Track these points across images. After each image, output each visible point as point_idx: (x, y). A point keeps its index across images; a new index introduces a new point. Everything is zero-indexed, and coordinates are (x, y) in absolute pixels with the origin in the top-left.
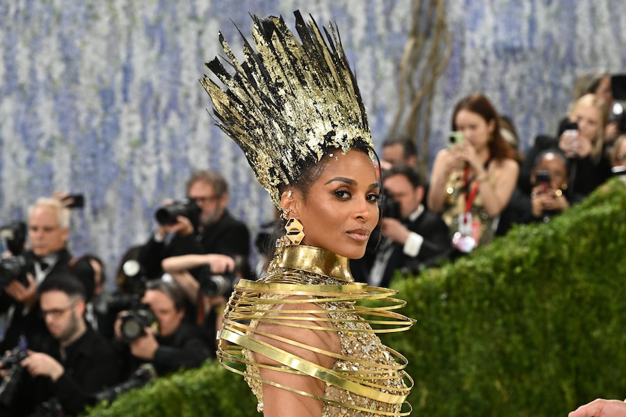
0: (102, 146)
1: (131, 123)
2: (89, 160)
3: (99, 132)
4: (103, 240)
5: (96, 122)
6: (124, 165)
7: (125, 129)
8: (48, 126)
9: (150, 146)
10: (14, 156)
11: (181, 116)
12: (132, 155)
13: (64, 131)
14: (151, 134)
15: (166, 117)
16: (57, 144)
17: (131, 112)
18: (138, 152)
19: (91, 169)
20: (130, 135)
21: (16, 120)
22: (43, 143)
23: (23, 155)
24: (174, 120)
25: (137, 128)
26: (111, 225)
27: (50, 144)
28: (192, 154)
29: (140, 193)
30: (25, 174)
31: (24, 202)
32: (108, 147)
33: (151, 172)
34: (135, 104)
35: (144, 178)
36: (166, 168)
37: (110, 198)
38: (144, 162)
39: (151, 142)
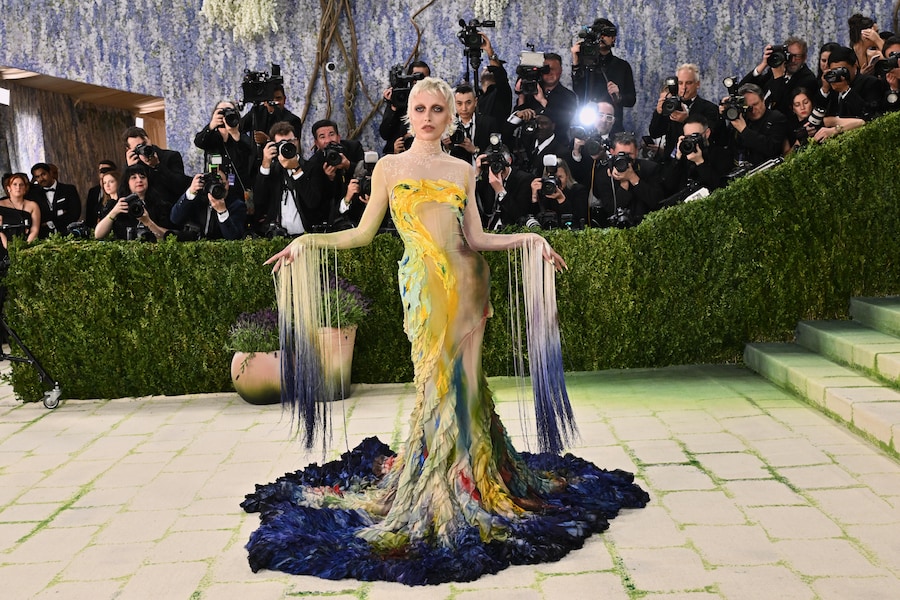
0: (706, 31)
1: (724, 15)
2: (699, 41)
3: (704, 22)
4: (708, 89)
5: (701, 18)
6: (720, 41)
7: (720, 20)
8: (673, 21)
9: (736, 29)
10: (652, 41)
11: (755, 9)
12: (726, 36)
13: (682, 24)
14: (737, 21)
15: (746, 10)
16: (678, 32)
17: (723, 9)
18: (729, 33)
19: (699, 46)
20: (723, 23)
21: (653, 20)
22: (669, 32)
23: (658, 40)
24: (751, 11)
25: (728, 18)
26: (712, 81)
27: (674, 33)
28: (763, 32)
29: (730, 59)
30: (659, 53)
31: (660, 69)
32: (709, 31)
33: (737, 46)
34: (726, 5)
35: (733, 50)
36: (746, 42)
37: (712, 63)
38: (732, 40)
39: (737, 27)
